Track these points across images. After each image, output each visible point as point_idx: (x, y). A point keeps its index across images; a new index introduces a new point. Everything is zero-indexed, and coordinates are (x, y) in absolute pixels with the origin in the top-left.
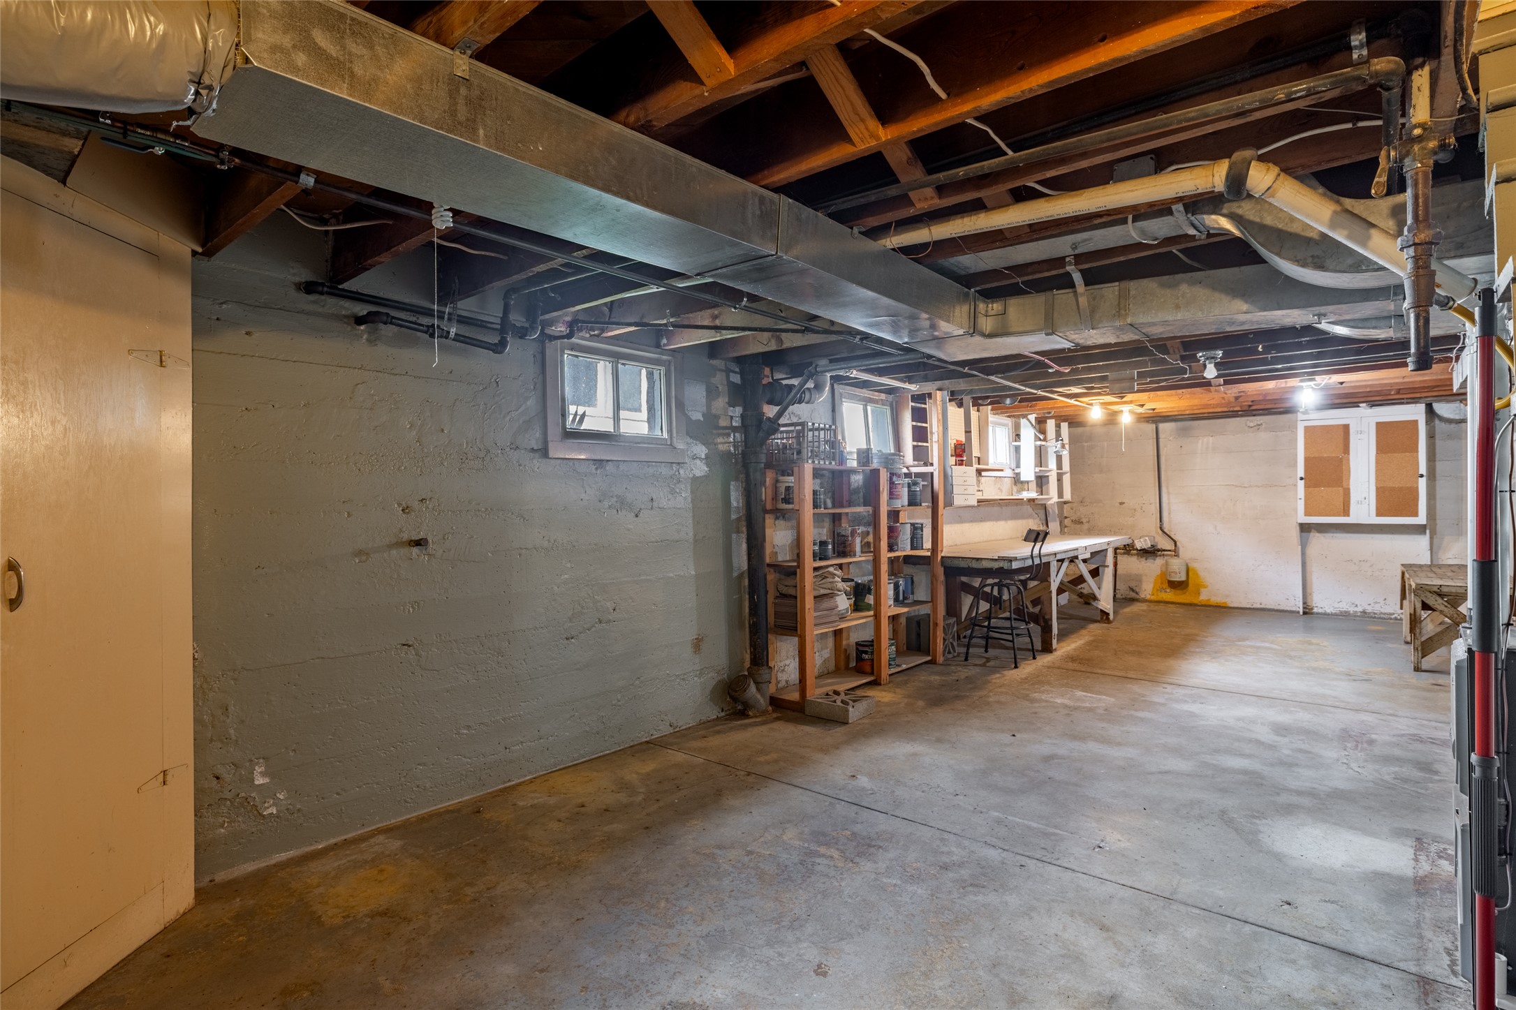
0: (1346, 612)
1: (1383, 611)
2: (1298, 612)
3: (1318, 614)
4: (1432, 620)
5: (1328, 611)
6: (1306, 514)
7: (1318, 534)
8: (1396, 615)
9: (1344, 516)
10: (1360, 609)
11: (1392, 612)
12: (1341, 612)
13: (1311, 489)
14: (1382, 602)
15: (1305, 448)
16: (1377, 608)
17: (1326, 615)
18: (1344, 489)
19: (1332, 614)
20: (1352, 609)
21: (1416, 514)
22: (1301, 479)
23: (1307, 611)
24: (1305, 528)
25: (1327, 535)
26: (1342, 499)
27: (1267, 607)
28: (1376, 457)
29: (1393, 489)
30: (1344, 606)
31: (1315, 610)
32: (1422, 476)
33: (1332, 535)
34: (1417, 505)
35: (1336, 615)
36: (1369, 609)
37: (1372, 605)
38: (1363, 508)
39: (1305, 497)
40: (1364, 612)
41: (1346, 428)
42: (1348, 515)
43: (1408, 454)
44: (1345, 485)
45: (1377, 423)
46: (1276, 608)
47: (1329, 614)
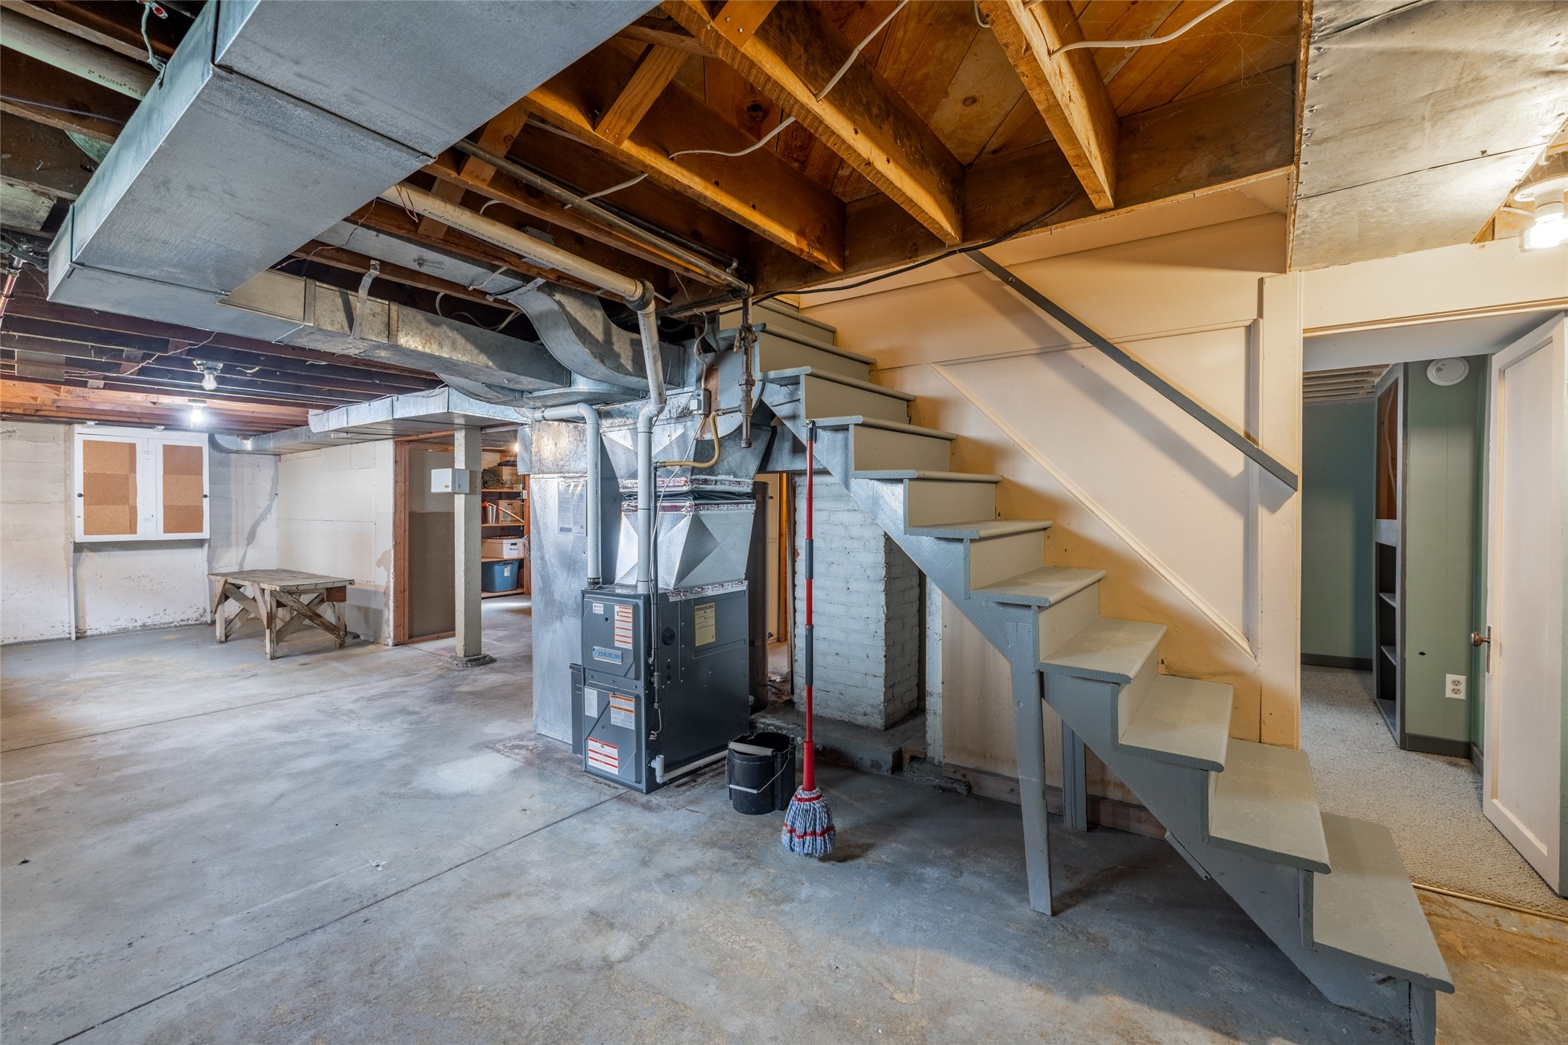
0: (124, 629)
1: (162, 621)
2: (70, 639)
3: (91, 636)
4: (240, 619)
5: (104, 631)
6: (86, 533)
7: (91, 554)
8: (176, 623)
9: (131, 533)
10: (140, 623)
11: (172, 620)
12: (119, 630)
13: (91, 507)
14: (162, 613)
15: (85, 464)
16: (157, 620)
17: (102, 637)
18: (130, 507)
19: (109, 634)
20: (130, 625)
21: (201, 530)
22: (80, 495)
23: (81, 636)
24: (79, 548)
25: (101, 553)
26: (128, 517)
27: (25, 640)
28: (164, 476)
29: (180, 508)
30: (123, 623)
31: (89, 633)
32: (206, 496)
33: (108, 553)
34: (202, 522)
35: (113, 633)
36: (149, 622)
37: (152, 617)
38: (150, 523)
39: (85, 515)
40: (144, 625)
41: (132, 447)
42: (135, 533)
43: (193, 476)
44: (131, 502)
45: (164, 446)
46: (37, 639)
47: (105, 635)
